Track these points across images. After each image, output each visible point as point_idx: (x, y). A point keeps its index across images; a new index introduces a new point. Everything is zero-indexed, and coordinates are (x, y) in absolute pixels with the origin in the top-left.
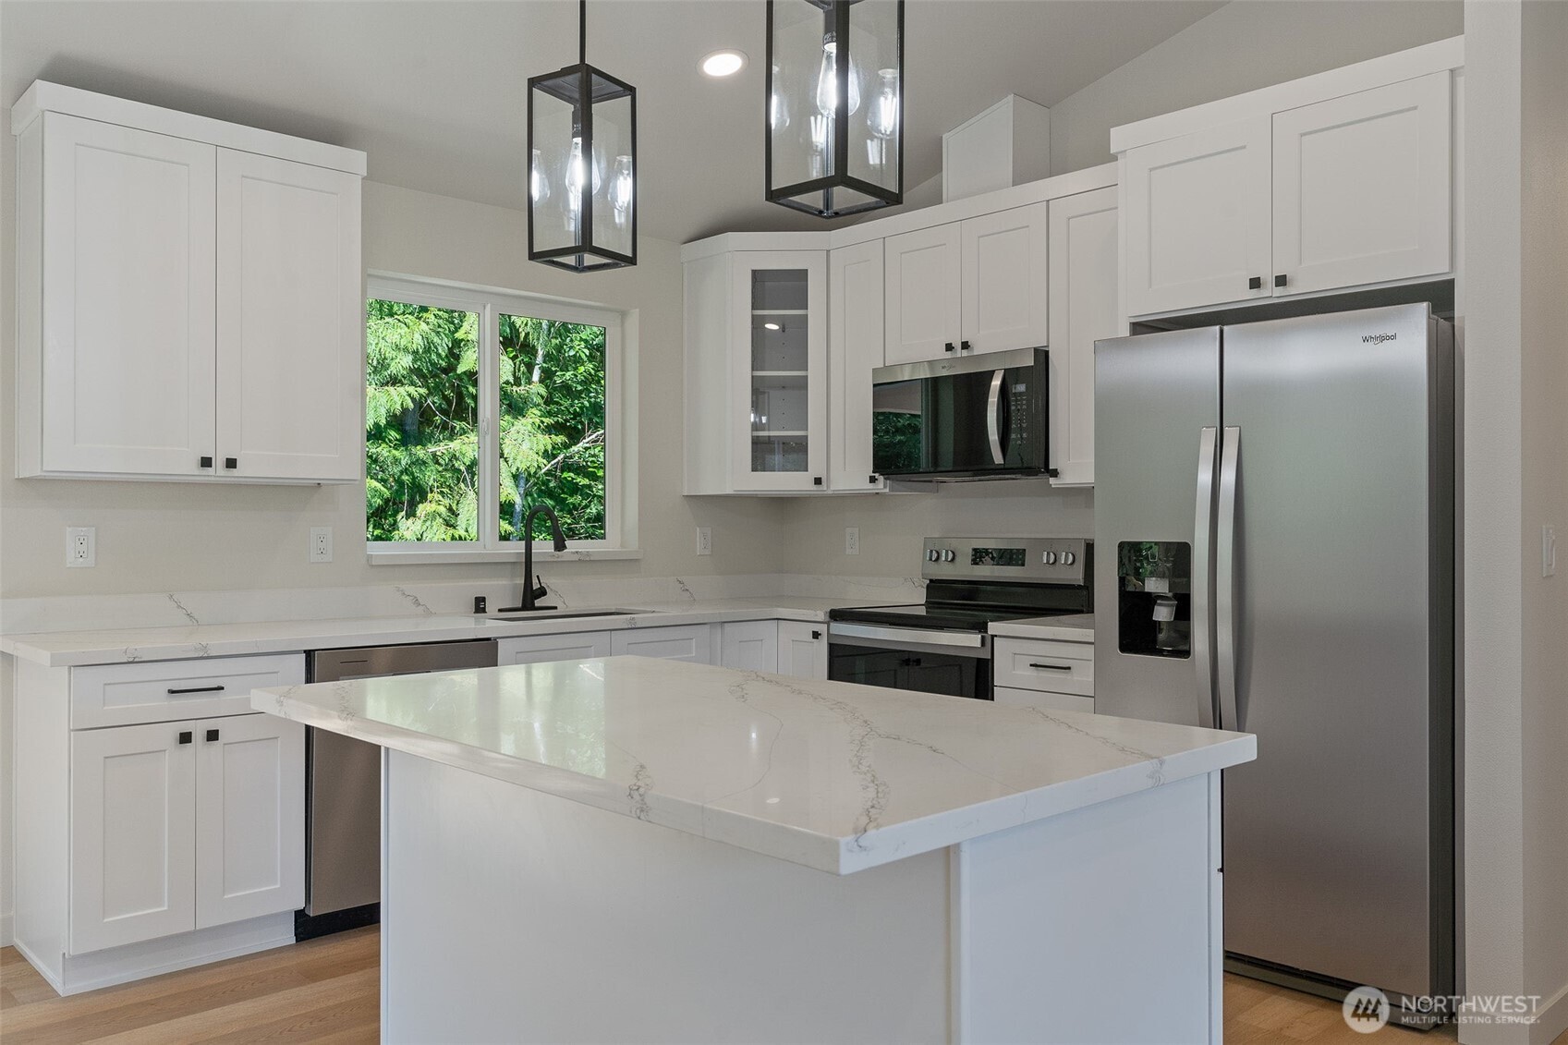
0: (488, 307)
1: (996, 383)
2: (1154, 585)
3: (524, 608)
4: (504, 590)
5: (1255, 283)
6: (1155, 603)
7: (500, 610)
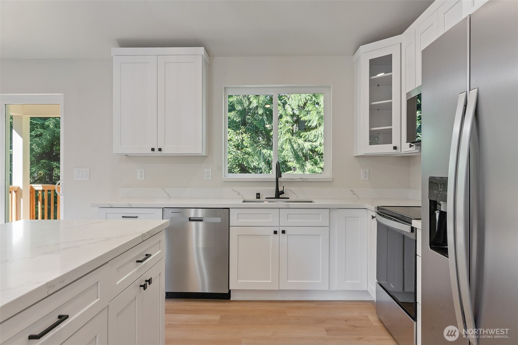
3: (275, 198)
7: (266, 198)
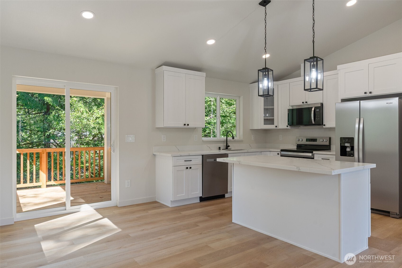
0: (218, 97)
1: (313, 109)
2: (347, 145)
3: (226, 149)
4: (223, 146)
5: (365, 93)
6: (347, 148)
7: (223, 149)
